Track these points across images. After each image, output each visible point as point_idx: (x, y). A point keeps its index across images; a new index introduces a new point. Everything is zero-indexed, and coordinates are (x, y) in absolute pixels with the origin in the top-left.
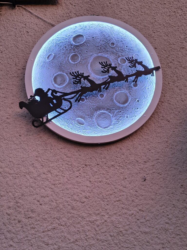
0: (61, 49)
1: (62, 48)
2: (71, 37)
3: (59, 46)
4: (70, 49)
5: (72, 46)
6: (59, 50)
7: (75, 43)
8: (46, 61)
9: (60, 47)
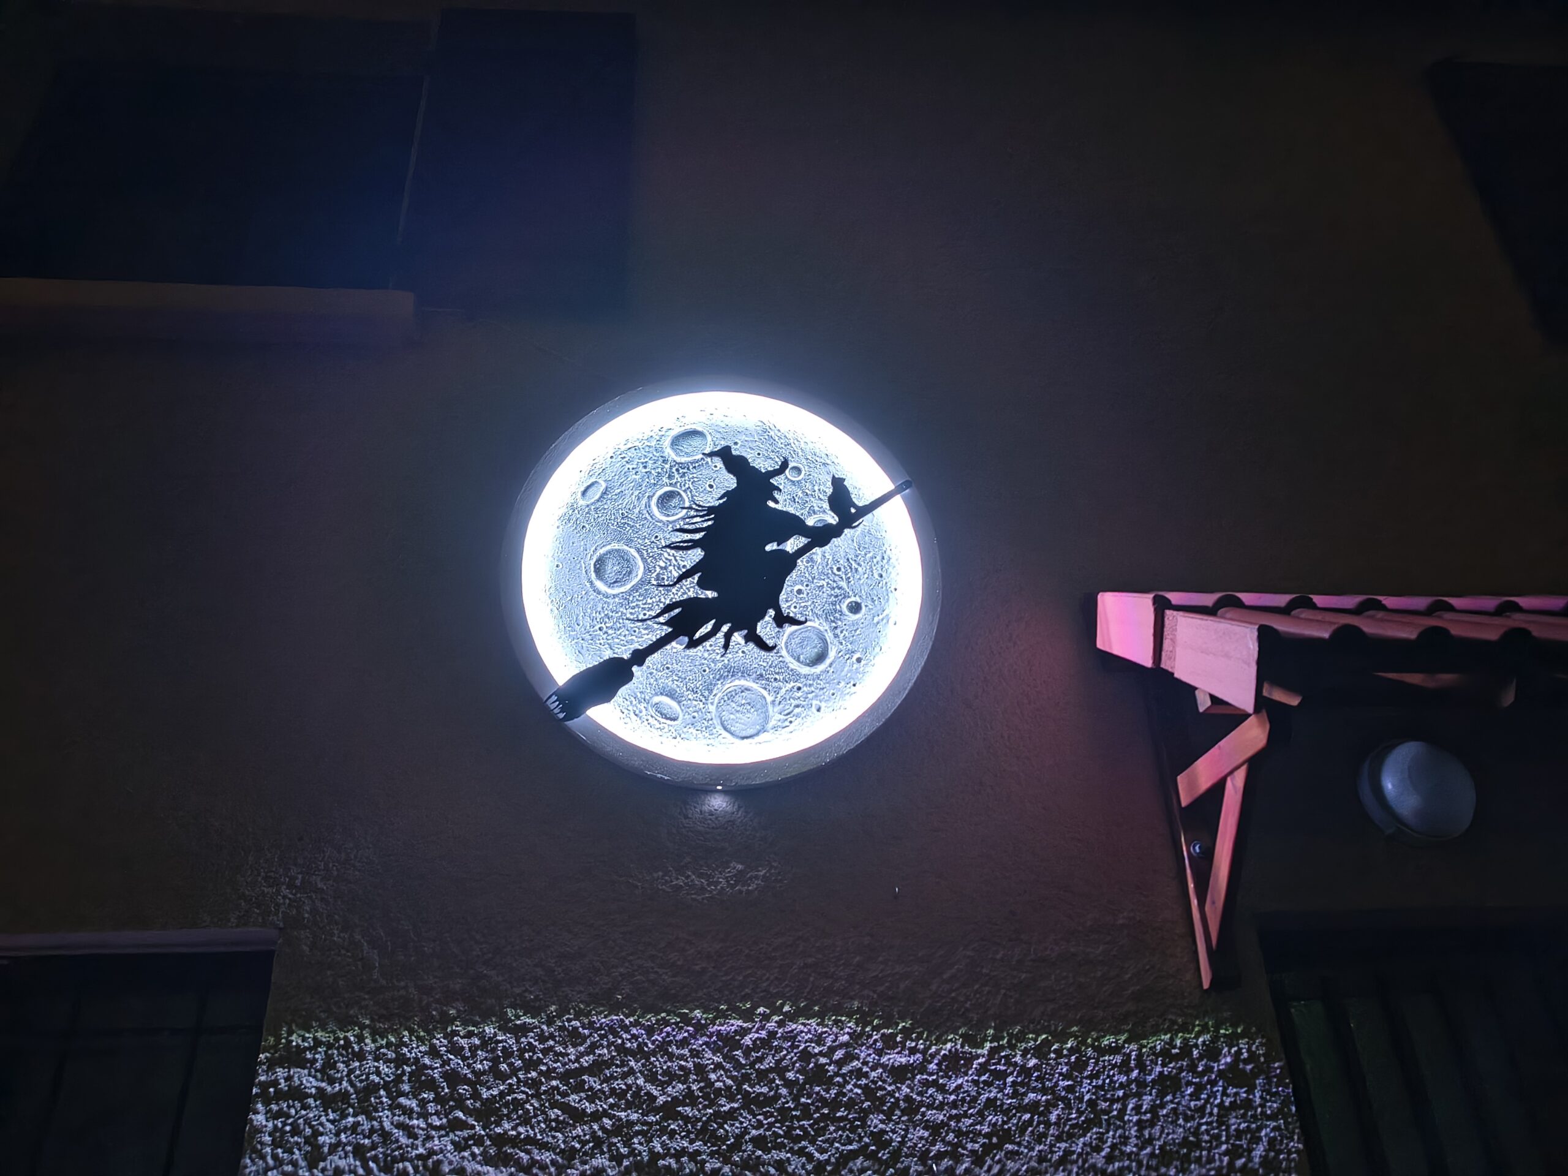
0: (629, 469)
1: (635, 466)
2: (667, 434)
3: (624, 457)
4: (659, 473)
5: (666, 464)
6: (623, 473)
7: (677, 454)
8: (576, 502)
9: (627, 462)
